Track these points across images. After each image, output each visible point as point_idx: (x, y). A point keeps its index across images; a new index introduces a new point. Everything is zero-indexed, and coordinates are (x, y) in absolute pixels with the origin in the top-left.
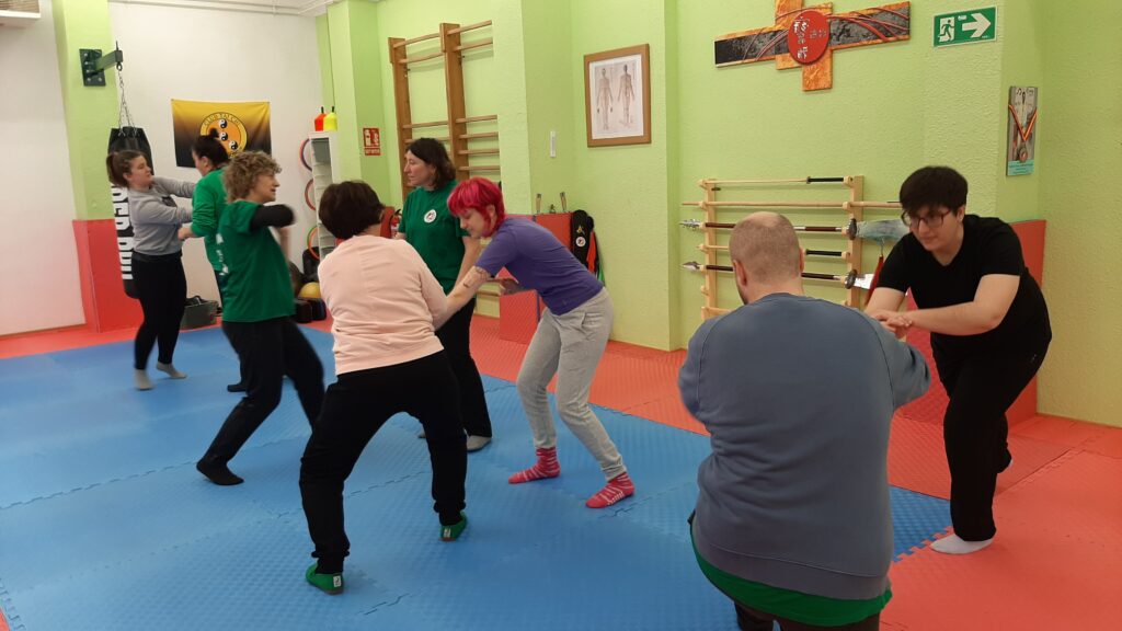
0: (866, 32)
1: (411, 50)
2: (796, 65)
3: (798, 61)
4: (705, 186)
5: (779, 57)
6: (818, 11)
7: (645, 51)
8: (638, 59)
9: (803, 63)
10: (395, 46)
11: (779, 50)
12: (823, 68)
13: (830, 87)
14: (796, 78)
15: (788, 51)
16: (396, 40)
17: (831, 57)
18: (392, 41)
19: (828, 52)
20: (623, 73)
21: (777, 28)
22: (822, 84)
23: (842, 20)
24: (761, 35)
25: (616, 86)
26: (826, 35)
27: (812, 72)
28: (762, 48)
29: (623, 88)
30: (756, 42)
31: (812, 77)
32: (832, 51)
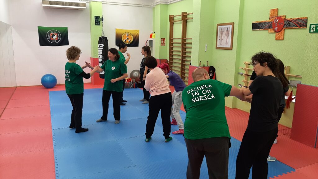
0: (294, 25)
1: (175, 18)
2: (274, 32)
3: (275, 31)
4: (246, 63)
5: (269, 29)
6: (281, 17)
7: (233, 24)
8: (231, 26)
9: (276, 32)
10: (171, 17)
11: (270, 27)
12: (281, 34)
13: (283, 39)
14: (274, 35)
15: (272, 28)
16: (171, 15)
17: (284, 31)
18: (170, 16)
19: (283, 30)
20: (227, 30)
21: (269, 21)
22: (281, 38)
23: (288, 20)
24: (265, 22)
25: (224, 33)
26: (283, 24)
27: (278, 35)
28: (265, 26)
29: (226, 34)
30: (264, 24)
31: (278, 36)
32: (284, 29)
